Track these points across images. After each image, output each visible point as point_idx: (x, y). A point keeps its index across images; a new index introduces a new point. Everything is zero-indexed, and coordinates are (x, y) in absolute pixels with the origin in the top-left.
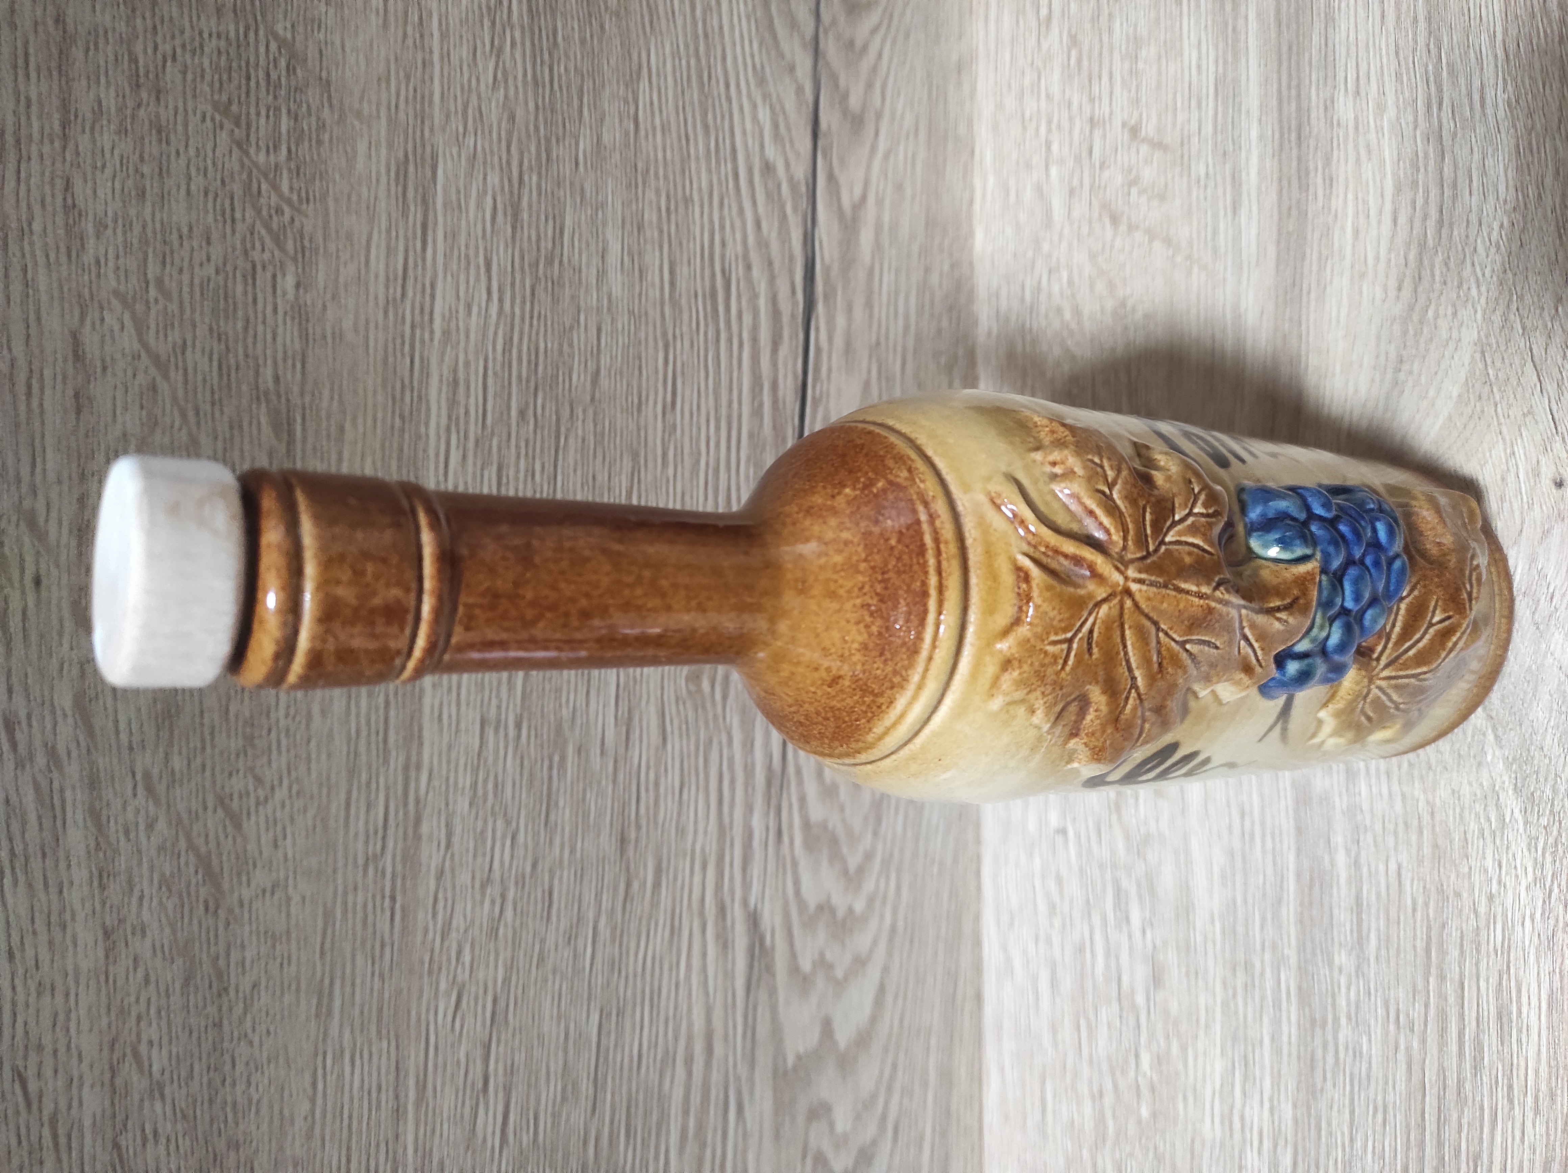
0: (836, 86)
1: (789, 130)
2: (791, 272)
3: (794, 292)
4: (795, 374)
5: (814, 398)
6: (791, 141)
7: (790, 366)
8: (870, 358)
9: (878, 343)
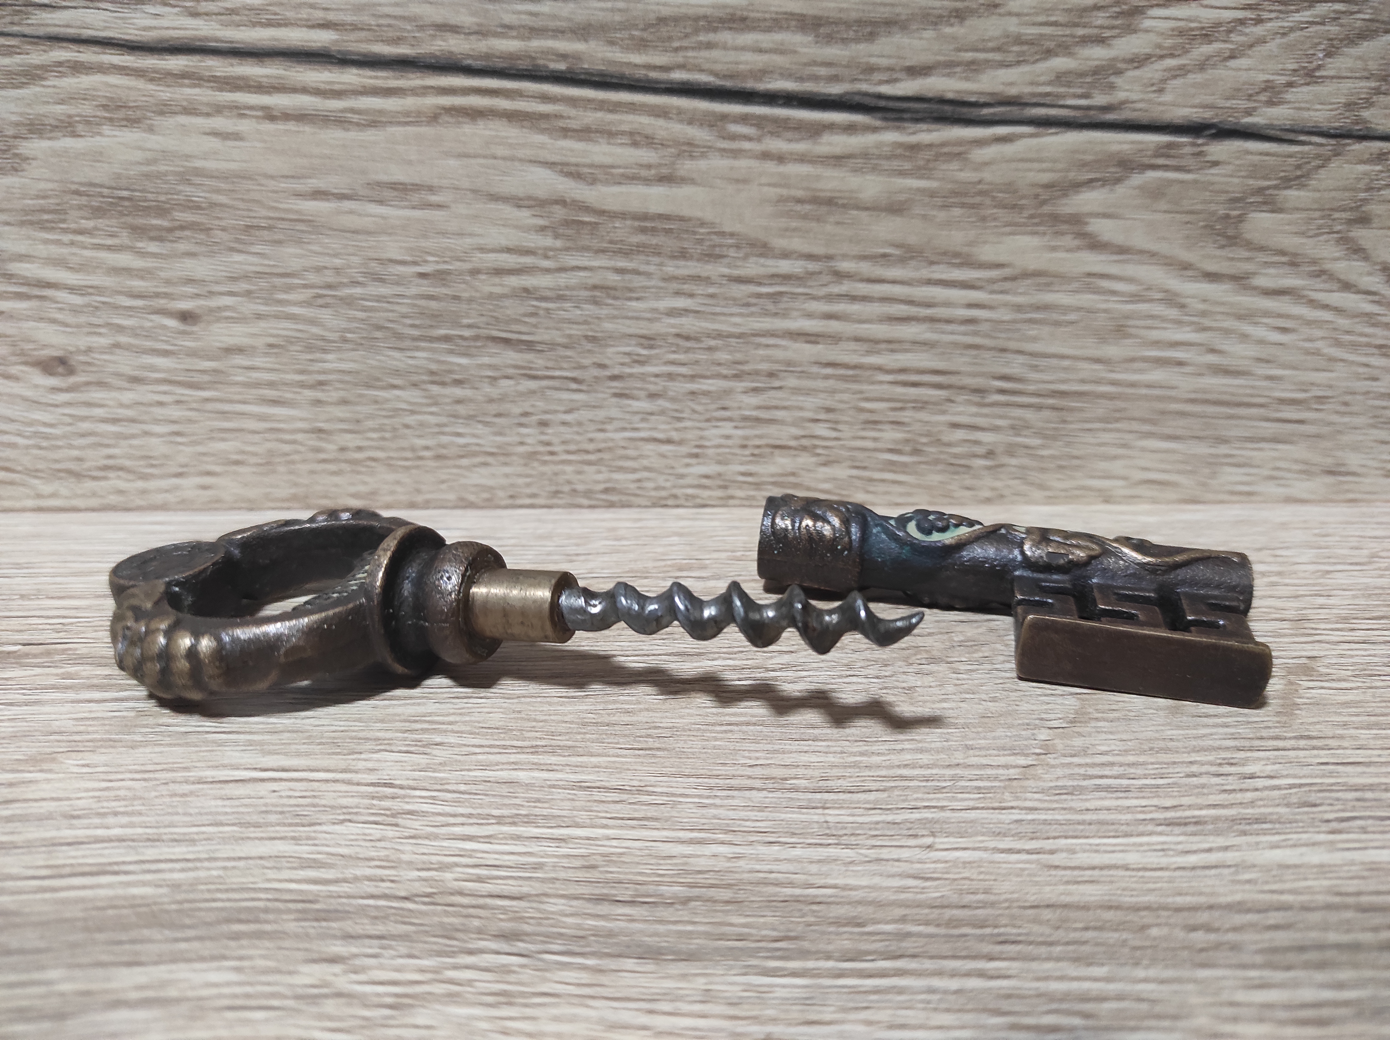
0: (1287, 183)
1: (1202, 66)
2: (949, 66)
3: (914, 71)
4: (763, 73)
5: (724, 117)
6: (1182, 71)
7: (778, 60)
8: (810, 257)
9: (840, 276)
